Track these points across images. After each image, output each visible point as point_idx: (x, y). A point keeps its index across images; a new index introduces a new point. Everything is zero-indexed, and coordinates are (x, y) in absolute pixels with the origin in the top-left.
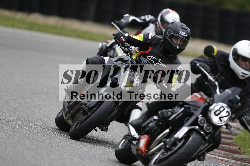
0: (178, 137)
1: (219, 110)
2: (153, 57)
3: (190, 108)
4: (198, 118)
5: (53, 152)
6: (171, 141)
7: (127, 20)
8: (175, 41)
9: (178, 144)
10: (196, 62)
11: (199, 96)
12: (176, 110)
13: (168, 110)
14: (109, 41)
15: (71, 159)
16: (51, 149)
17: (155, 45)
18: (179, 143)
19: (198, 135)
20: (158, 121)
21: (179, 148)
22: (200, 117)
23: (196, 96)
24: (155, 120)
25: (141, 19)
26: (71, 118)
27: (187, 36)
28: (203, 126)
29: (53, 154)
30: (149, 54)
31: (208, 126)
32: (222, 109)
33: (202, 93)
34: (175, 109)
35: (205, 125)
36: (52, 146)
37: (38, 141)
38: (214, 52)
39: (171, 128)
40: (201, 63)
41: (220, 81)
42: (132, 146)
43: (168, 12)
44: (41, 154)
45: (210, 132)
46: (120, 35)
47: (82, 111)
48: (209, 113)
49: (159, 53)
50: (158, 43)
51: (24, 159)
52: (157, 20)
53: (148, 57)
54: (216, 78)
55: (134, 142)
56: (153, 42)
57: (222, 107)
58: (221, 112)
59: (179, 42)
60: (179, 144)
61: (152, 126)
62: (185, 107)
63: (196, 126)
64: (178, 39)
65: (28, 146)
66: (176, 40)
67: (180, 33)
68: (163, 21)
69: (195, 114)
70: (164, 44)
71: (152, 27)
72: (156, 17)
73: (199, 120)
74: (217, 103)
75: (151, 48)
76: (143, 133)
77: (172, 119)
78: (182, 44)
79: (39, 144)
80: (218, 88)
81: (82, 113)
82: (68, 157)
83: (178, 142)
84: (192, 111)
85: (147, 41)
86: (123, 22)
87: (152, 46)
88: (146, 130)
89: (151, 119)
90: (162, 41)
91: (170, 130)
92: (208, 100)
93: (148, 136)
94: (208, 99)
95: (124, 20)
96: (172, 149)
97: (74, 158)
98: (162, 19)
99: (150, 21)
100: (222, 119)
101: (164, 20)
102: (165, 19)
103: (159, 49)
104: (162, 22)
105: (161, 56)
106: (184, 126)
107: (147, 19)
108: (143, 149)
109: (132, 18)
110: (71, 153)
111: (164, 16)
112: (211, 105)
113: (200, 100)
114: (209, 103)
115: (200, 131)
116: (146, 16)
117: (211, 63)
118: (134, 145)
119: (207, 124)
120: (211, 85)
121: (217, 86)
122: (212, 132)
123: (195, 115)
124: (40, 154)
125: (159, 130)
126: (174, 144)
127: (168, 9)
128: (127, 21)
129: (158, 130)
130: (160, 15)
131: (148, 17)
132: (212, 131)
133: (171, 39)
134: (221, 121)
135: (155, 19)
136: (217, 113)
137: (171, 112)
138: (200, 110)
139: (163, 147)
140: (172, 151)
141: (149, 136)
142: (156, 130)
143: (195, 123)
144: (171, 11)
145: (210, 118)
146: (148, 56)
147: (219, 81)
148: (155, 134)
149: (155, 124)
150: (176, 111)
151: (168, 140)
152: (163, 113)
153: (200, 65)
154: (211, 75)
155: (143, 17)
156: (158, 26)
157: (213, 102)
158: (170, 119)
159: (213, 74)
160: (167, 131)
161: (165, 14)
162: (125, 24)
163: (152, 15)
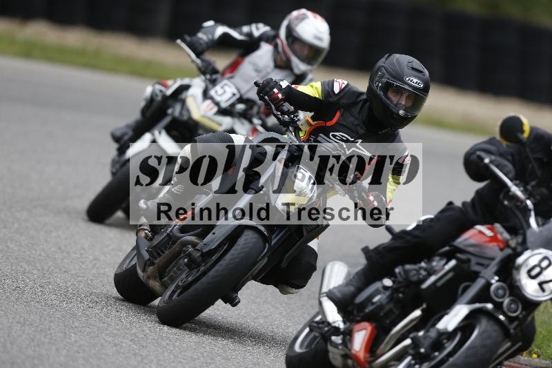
0: (446, 329)
1: (539, 265)
2: (343, 134)
3: (469, 261)
4: (491, 284)
5: (76, 329)
6: (430, 338)
7: (211, 34)
8: (394, 98)
9: (446, 345)
10: (482, 154)
11: (489, 233)
12: (437, 266)
13: (419, 265)
14: (170, 82)
15: (116, 345)
16: (71, 322)
17: (348, 108)
18: (449, 343)
19: (491, 323)
20: (394, 290)
21: (451, 354)
22: (494, 280)
23: (481, 232)
24: (386, 288)
25: (241, 33)
26: (157, 275)
27: (422, 86)
28: (502, 303)
29: (75, 334)
30: (334, 129)
31: (512, 302)
32: (545, 264)
33: (498, 226)
34: (434, 264)
35: (506, 301)
36: (74, 315)
37: (43, 304)
38: (522, 132)
39: (424, 306)
40: (493, 158)
41: (538, 197)
42: (330, 348)
43: (303, 18)
44: (51, 334)
45: (517, 317)
46: (272, 84)
47: (186, 260)
48: (514, 272)
49: (358, 125)
50: (355, 104)
51: (12, 343)
52: (277, 36)
53: (333, 135)
54: (528, 192)
55: (333, 338)
56: (344, 101)
57: (546, 258)
58: (542, 270)
59: (404, 100)
60: (450, 347)
61: (381, 302)
62: (457, 259)
63: (487, 302)
64: (402, 94)
65: (21, 317)
66: (399, 97)
67: (407, 79)
68: (292, 37)
69: (482, 274)
70: (368, 104)
71: (266, 50)
72: (276, 27)
73: (493, 288)
74: (533, 249)
75: (338, 114)
76: (359, 318)
77: (430, 287)
78: (410, 104)
79: (45, 310)
80: (533, 214)
81: (186, 264)
82: (110, 339)
83: (445, 341)
84: (477, 268)
85: (331, 97)
86: (201, 39)
87: (342, 110)
88: (367, 311)
89: (377, 285)
90: (365, 97)
91: (422, 311)
92: (513, 243)
93: (371, 324)
94: (512, 239)
95: (205, 33)
96: (432, 355)
97: (122, 342)
98: (290, 32)
99: (263, 38)
100: (545, 286)
101: (295, 34)
102: (297, 32)
103: (358, 115)
104: (290, 40)
105: (361, 131)
106: (458, 302)
107: (256, 34)
108: (361, 355)
109: (221, 30)
110: (116, 332)
111: (293, 26)
112: (520, 254)
113: (490, 241)
114: (514, 249)
115: (496, 314)
116: (254, 26)
117: (512, 155)
118: (336, 345)
119: (511, 298)
120: (517, 207)
121: (530, 210)
122: (521, 316)
123: (483, 277)
124: (49, 332)
125: (397, 312)
126: (437, 345)
127: (303, 11)
128: (210, 37)
129: (395, 310)
130: (285, 23)
131: (257, 29)
132: (521, 313)
133: (386, 94)
134: (543, 290)
135: (272, 33)
136: (534, 273)
137: (425, 270)
138: (493, 266)
139: (411, 352)
140: (433, 363)
141: (374, 325)
142: (391, 311)
143: (484, 295)
144: (309, 14)
145: (518, 284)
146: (332, 133)
147: (535, 198)
148: (388, 321)
149: (388, 297)
150: (436, 268)
151: (421, 333)
152: (406, 272)
153: (491, 162)
154: (516, 185)
155: (245, 29)
156: (280, 49)
157: (524, 246)
158: (425, 286)
159: (521, 181)
160: (417, 313)
161: (296, 22)
162: (207, 43)
163: (266, 24)
